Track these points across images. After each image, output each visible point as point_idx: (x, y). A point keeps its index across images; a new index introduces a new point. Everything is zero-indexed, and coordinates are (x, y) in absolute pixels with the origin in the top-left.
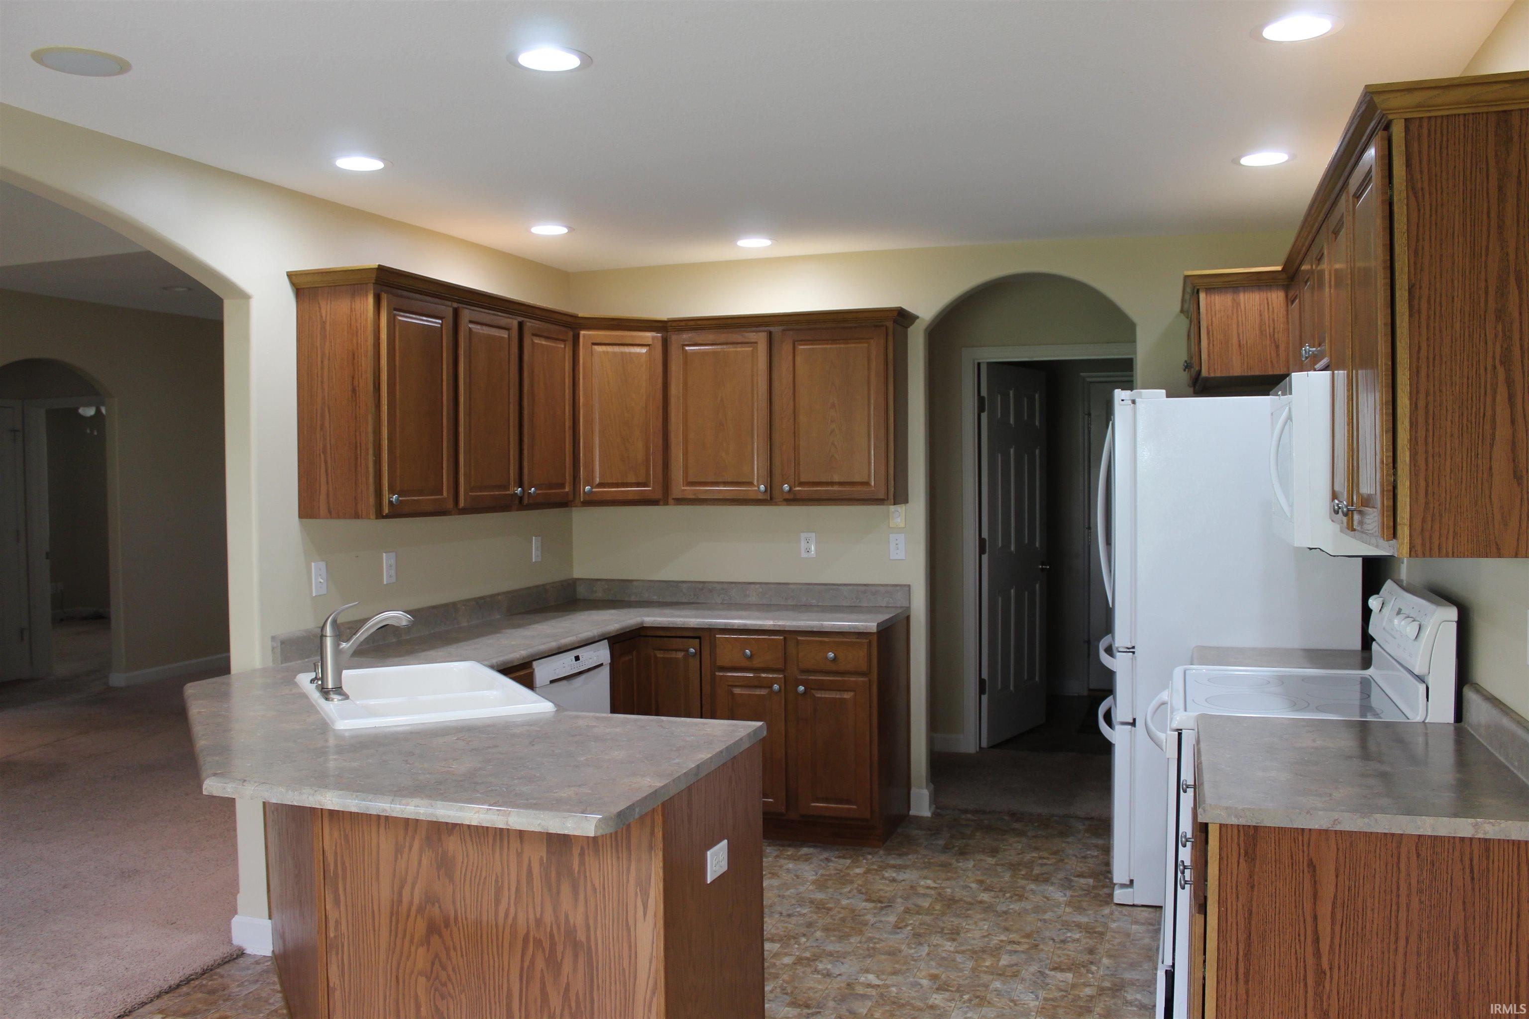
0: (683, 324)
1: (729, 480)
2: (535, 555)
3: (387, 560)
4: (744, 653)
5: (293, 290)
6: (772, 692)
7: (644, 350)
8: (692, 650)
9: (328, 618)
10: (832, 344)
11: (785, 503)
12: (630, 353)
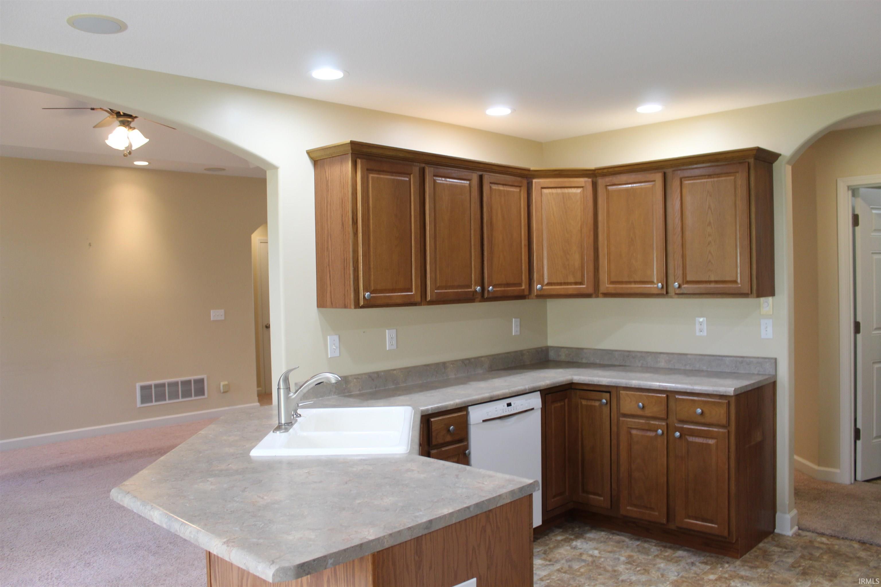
0: (605, 171)
1: (638, 280)
2: (515, 330)
3: (389, 334)
4: (638, 406)
5: (312, 162)
6: (657, 435)
7: (579, 190)
8: (604, 401)
9: (282, 375)
10: (708, 178)
11: (677, 296)
12: (569, 193)
